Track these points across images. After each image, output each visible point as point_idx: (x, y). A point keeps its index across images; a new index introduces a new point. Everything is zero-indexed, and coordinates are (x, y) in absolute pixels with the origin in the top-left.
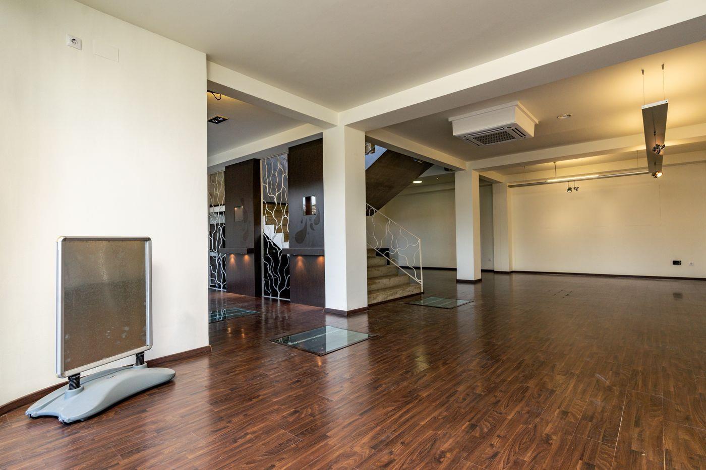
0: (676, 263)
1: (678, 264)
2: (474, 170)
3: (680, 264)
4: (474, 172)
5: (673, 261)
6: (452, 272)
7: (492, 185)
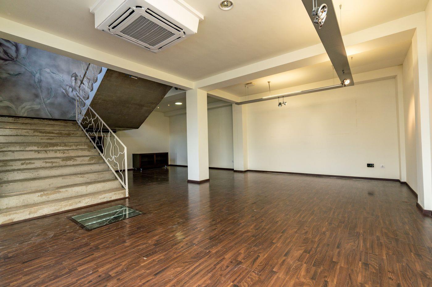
0: (370, 165)
1: (372, 167)
2: (198, 88)
3: (373, 167)
4: (199, 89)
5: (368, 164)
6: (184, 169)
7: (231, 105)
